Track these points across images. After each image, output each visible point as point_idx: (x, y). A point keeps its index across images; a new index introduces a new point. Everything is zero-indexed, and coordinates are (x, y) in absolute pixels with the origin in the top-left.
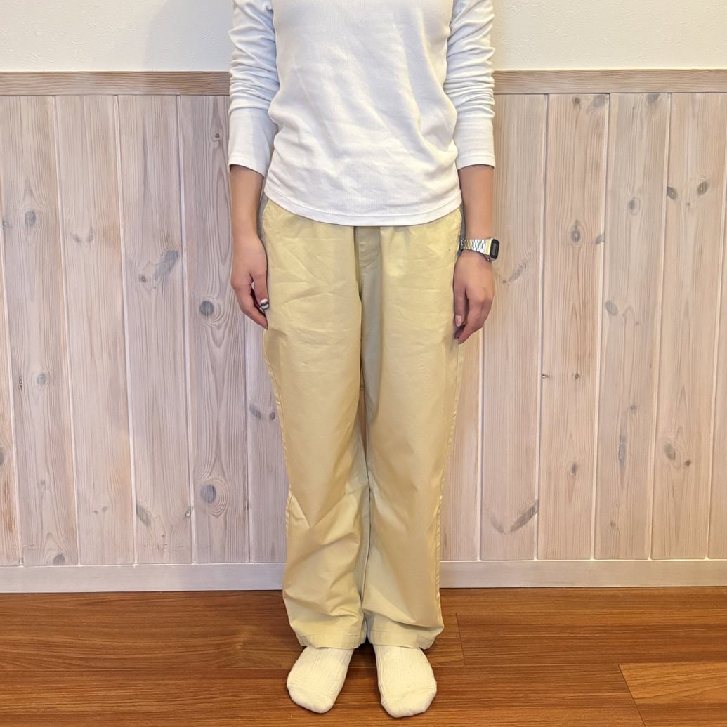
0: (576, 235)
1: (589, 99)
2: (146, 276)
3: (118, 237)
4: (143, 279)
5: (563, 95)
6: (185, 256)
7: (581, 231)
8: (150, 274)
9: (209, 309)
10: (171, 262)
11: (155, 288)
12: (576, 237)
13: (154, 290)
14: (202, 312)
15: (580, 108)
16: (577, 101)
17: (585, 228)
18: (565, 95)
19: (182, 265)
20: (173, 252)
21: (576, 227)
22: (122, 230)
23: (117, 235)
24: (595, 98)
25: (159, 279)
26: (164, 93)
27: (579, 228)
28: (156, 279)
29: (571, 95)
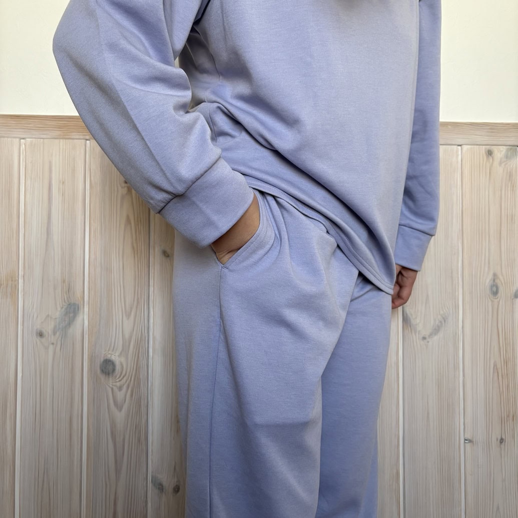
0: (494, 289)
1: (502, 151)
2: (44, 331)
3: (15, 288)
4: (41, 335)
5: (475, 146)
6: (86, 309)
7: (499, 285)
8: (48, 329)
9: (111, 368)
10: (71, 315)
11: (53, 344)
12: (495, 291)
13: (51, 346)
14: (103, 371)
15: (493, 160)
16: (490, 153)
17: (503, 282)
18: (478, 146)
19: (84, 319)
20: (74, 304)
21: (494, 280)
22: (21, 281)
23: (15, 286)
24: (508, 150)
25: (58, 333)
26: (73, 137)
27: (497, 281)
28: (55, 333)
29: (484, 147)
